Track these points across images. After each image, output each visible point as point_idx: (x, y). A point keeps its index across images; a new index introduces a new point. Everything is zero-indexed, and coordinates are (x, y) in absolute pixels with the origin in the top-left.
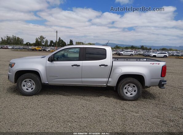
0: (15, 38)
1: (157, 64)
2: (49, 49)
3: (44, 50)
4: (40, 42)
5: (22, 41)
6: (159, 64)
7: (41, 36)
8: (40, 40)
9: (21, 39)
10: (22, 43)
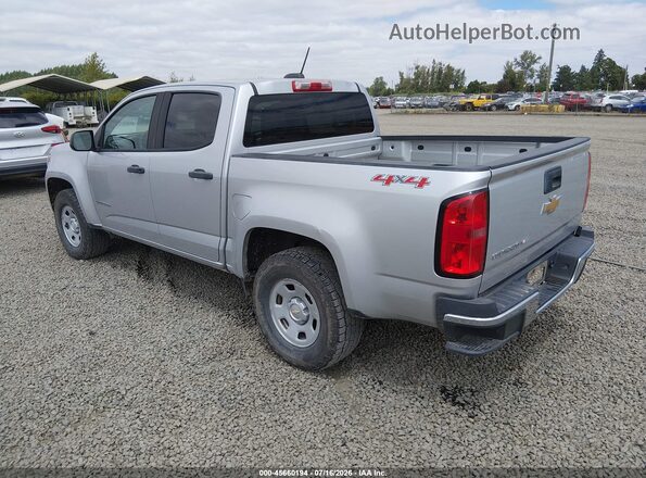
0: (440, 71)
1: (410, 180)
2: (519, 103)
3: (501, 107)
4: (521, 75)
5: (462, 76)
6: (423, 182)
7: (526, 53)
8: (518, 69)
9: (459, 71)
10: (461, 86)
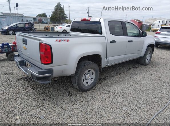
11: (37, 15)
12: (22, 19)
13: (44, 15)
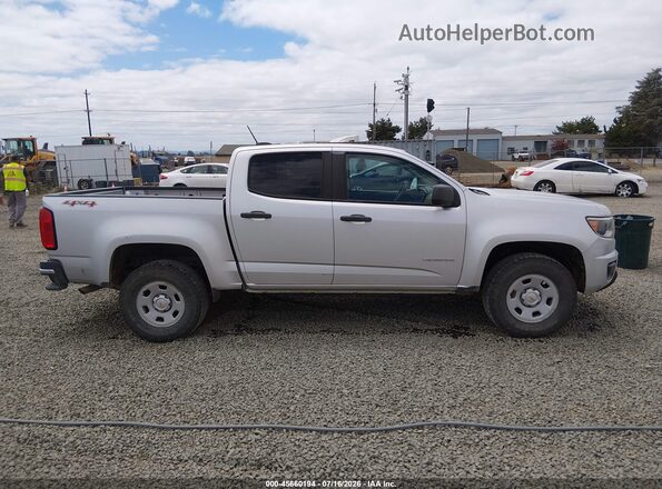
11: (559, 128)
12: (427, 148)
13: (587, 126)
